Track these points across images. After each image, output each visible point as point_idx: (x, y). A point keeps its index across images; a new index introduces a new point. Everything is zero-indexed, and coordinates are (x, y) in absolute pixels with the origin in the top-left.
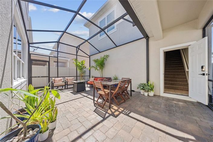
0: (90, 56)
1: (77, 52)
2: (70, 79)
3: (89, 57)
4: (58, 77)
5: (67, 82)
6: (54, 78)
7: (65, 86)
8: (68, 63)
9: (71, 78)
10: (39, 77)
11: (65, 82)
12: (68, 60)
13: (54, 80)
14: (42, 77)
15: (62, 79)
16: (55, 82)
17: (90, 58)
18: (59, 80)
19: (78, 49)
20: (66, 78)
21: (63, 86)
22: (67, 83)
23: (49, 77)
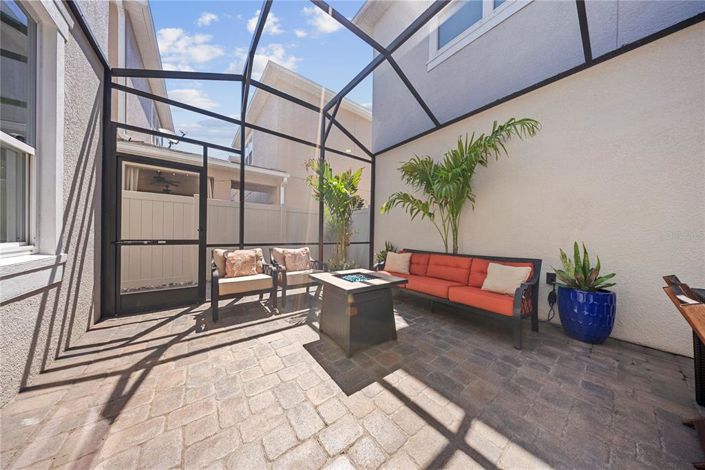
0: (373, 156)
1: (325, 136)
2: (294, 256)
3: (370, 159)
4: (242, 245)
5: (284, 272)
6: (221, 251)
7: (273, 291)
8: (282, 189)
9: (297, 251)
10: (154, 242)
11: (274, 274)
12: (282, 178)
13: (225, 260)
14: (169, 242)
15: (258, 258)
16: (228, 270)
17: (373, 163)
18: (245, 262)
19: (328, 121)
20: (280, 250)
21: (261, 293)
22: (285, 276)
23: (202, 243)
